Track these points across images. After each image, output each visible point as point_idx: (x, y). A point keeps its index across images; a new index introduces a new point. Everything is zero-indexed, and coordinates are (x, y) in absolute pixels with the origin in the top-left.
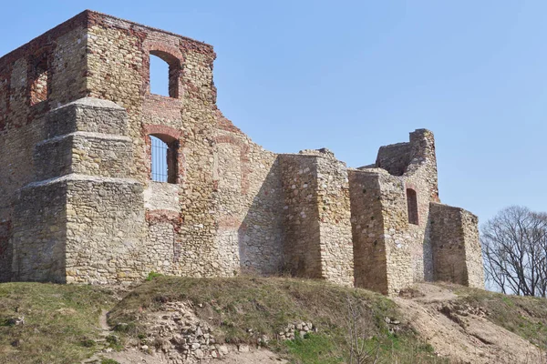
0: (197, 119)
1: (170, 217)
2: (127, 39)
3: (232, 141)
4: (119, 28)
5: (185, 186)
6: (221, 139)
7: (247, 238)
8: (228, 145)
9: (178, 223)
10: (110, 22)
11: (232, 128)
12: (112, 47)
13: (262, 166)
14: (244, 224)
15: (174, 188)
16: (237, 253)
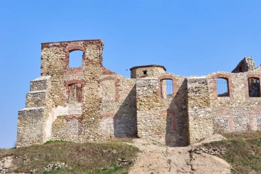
0: (91, 73)
1: (77, 117)
2: (58, 49)
3: (110, 79)
4: (55, 46)
5: (84, 103)
6: (105, 79)
7: (118, 121)
8: (108, 81)
9: (81, 119)
10: (51, 45)
11: (111, 73)
12: (52, 54)
13: (128, 87)
14: (116, 115)
15: (80, 104)
16: (113, 128)
